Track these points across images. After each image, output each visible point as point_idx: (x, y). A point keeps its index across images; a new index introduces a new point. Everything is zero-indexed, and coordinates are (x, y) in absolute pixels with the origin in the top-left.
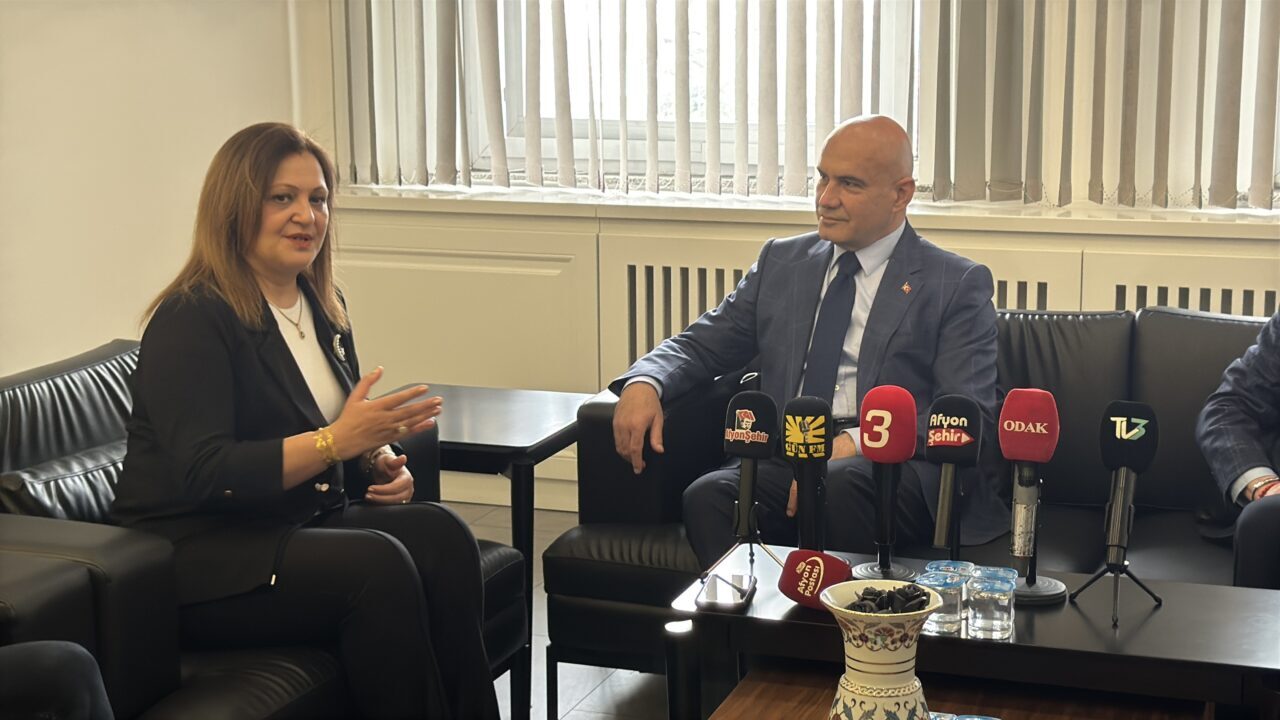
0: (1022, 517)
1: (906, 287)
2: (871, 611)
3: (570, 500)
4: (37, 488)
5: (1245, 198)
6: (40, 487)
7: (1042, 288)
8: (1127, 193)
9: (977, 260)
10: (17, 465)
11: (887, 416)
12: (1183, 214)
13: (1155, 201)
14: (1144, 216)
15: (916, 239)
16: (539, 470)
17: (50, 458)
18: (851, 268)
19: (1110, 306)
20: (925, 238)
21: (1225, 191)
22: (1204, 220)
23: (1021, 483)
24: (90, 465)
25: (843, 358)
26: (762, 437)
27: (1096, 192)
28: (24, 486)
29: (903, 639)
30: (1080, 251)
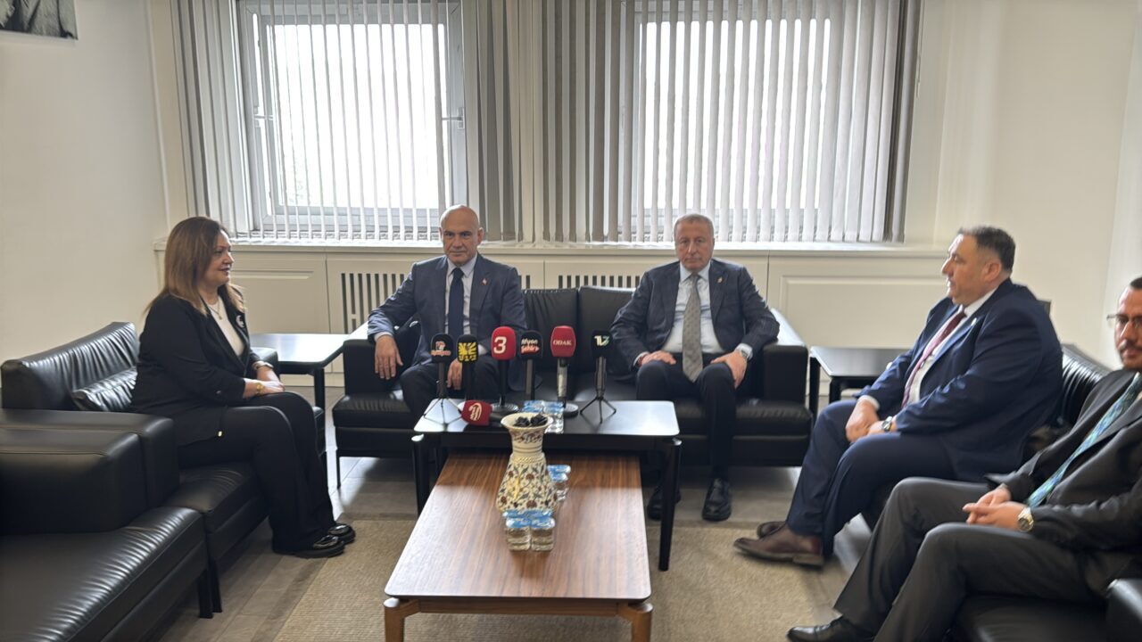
0: (561, 380)
1: (485, 282)
2: (523, 426)
3: (340, 382)
4: (92, 397)
5: (607, 237)
6: (94, 397)
7: (528, 278)
8: (559, 237)
9: (512, 266)
10: (79, 386)
11: (504, 339)
12: (582, 245)
13: (557, 239)
14: (567, 246)
15: (482, 258)
16: (327, 369)
17: (94, 382)
18: (458, 275)
19: (556, 286)
20: (485, 257)
21: (599, 235)
22: (591, 247)
23: (561, 366)
24: (114, 383)
25: (463, 318)
26: (448, 353)
27: (546, 236)
28: (87, 397)
29: (539, 437)
30: (542, 261)
